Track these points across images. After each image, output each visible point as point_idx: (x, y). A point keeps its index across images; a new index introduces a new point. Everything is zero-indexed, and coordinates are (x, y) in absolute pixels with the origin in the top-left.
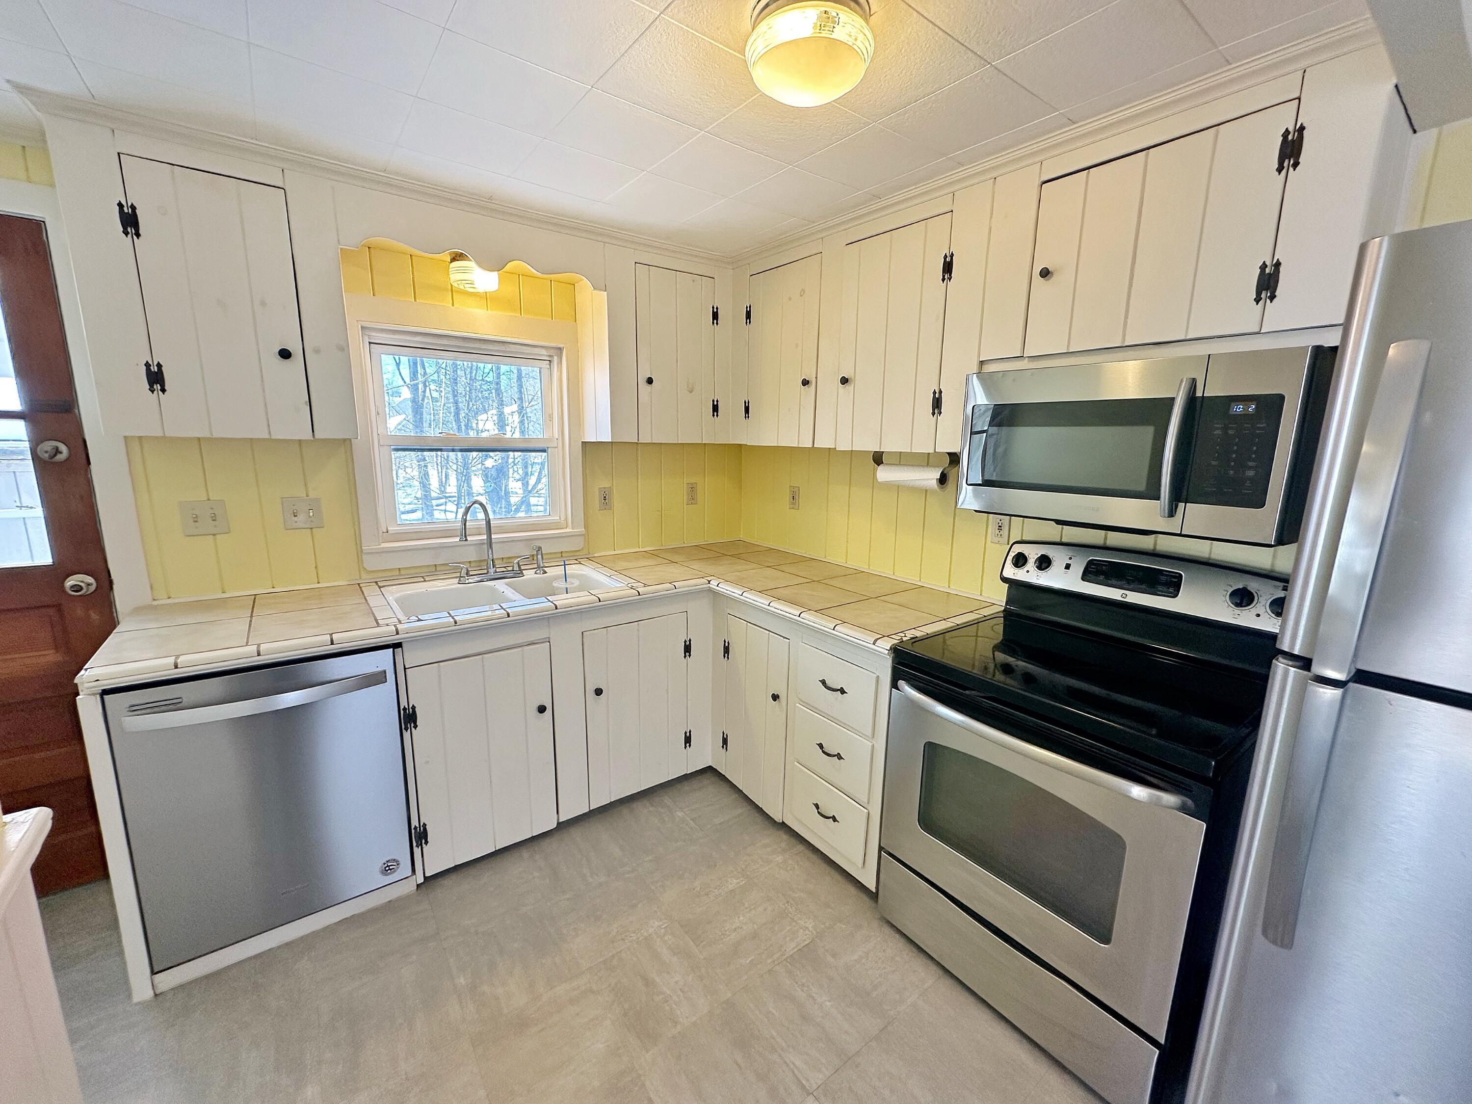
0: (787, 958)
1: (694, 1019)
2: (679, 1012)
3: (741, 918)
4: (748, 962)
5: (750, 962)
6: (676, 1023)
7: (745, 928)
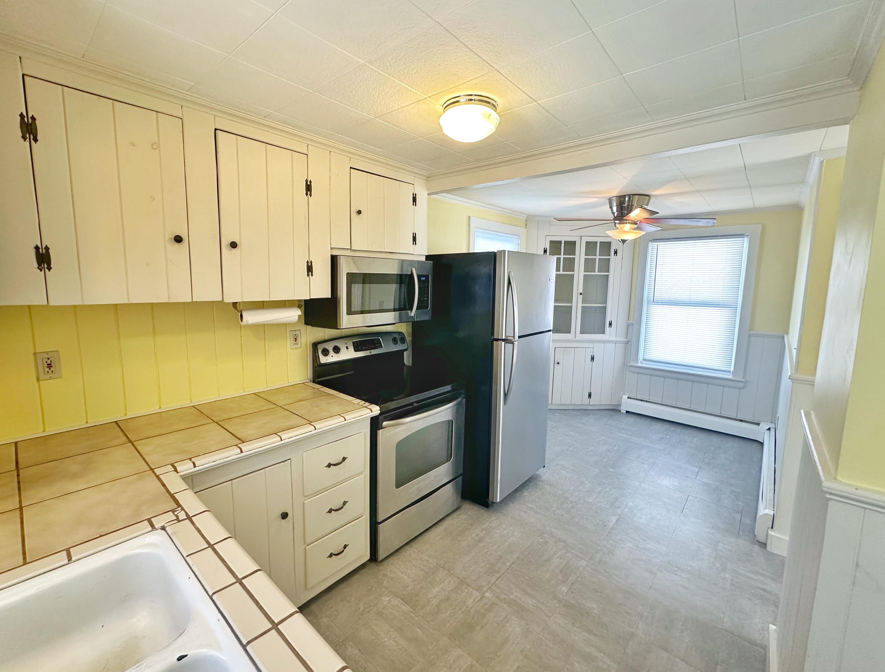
0: (413, 609)
1: (466, 655)
2: (465, 665)
3: (386, 639)
4: (420, 631)
5: (419, 629)
6: (472, 665)
7: (393, 636)
